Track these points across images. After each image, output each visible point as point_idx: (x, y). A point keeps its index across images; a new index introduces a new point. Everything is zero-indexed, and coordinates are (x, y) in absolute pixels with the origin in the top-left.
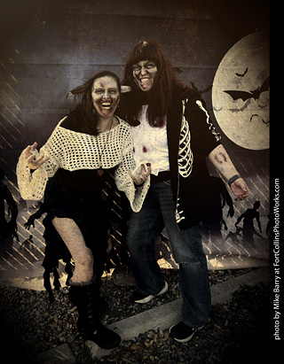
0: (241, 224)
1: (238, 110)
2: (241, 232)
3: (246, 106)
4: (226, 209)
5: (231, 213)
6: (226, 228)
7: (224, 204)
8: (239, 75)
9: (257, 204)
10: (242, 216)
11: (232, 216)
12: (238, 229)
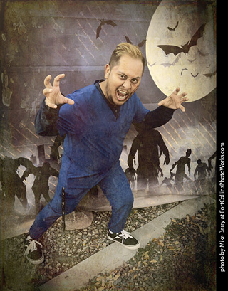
0: (175, 171)
1: (170, 65)
2: (174, 177)
3: (177, 61)
4: (162, 158)
5: (167, 161)
6: (162, 175)
7: (161, 154)
8: (170, 29)
9: (189, 152)
10: (176, 163)
11: (167, 164)
12: (172, 175)
